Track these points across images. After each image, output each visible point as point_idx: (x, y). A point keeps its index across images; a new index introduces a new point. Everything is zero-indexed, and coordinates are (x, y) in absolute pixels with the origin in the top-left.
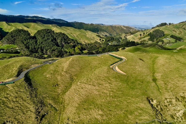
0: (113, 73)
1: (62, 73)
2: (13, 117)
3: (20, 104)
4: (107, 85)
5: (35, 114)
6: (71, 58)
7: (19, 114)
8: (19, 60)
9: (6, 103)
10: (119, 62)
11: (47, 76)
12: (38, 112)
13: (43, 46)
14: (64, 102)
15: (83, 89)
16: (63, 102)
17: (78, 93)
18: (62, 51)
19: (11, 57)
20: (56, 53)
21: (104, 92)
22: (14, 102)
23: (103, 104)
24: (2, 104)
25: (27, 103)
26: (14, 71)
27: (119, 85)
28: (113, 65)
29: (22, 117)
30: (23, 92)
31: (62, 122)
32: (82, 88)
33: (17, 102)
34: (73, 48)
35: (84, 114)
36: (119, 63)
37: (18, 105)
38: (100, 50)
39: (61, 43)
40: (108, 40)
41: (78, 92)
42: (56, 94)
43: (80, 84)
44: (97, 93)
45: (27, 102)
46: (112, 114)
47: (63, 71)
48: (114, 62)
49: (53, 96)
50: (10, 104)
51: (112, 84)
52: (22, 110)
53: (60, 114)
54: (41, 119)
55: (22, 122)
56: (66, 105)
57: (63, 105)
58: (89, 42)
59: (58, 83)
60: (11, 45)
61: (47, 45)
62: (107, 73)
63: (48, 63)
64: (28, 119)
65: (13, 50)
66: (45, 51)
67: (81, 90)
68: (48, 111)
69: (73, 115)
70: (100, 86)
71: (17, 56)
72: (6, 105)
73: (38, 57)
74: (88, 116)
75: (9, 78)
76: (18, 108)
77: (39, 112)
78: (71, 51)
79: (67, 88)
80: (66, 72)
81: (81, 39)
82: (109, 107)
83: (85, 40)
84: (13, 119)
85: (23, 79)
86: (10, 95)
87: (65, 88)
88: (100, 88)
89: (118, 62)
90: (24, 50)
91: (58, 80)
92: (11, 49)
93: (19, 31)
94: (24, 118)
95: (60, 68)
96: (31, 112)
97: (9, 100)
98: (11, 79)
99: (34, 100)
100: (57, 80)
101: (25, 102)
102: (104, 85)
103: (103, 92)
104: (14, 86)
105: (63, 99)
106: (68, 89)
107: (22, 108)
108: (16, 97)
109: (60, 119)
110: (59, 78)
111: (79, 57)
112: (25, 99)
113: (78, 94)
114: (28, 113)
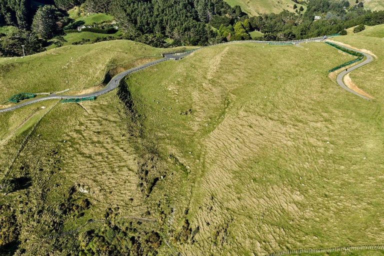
0: (339, 94)
1: (204, 84)
2: (92, 177)
3: (107, 149)
4: (319, 125)
5: (137, 175)
6: (227, 48)
7: (103, 173)
8: (110, 46)
9: (78, 143)
10: (354, 64)
11: (170, 89)
12: (144, 172)
13: (165, 18)
14: (204, 155)
15: (251, 129)
16: (203, 153)
17: (238, 137)
18: (204, 31)
19: (98, 40)
20: (192, 35)
21: (309, 142)
22: (93, 143)
23: (306, 176)
24: (70, 146)
25: (122, 148)
26: (98, 72)
27: (354, 127)
28: (336, 71)
29: (109, 179)
30: (115, 122)
31: (197, 201)
32: (251, 127)
33: (101, 145)
34: (230, 26)
35: (252, 192)
36: (356, 67)
37: (101, 151)
38: (295, 31)
39: (205, 14)
40: (314, 7)
41: (240, 134)
42: (187, 132)
43: (246, 114)
44: (290, 143)
45: (122, 146)
46: (332, 206)
47: (205, 78)
48: (340, 64)
49: (180, 138)
50: (86, 146)
51: (332, 123)
52: (111, 164)
53: (194, 182)
54: (151, 189)
55: (108, 190)
56: (208, 161)
57: (202, 161)
58: (268, 12)
59: (194, 107)
60: (100, 14)
61: (173, 17)
62: (321, 92)
63: (173, 57)
64: (121, 185)
65: (105, 25)
66: (168, 29)
67: (247, 130)
68: (167, 171)
69: (225, 191)
70: (301, 124)
71: (111, 38)
72: (77, 149)
73: (153, 41)
74: (261, 201)
75: (87, 88)
76: (103, 158)
77: (147, 172)
78: (226, 31)
79: (213, 122)
80: (213, 82)
81: (249, 4)
82: (324, 187)
83: (258, 7)
84: (90, 181)
85: (116, 91)
86: (86, 127)
87: (210, 120)
88: (298, 130)
89: (351, 62)
90: (126, 27)
91: (194, 100)
92: (102, 23)
94: (114, 181)
95: (200, 70)
96: (130, 170)
97: (84, 137)
98: (90, 90)
99: (138, 142)
100: (191, 100)
101: (118, 145)
102: (312, 124)
103: (307, 142)
104: (95, 106)
105: (202, 146)
106: (215, 124)
107: (111, 159)
108: (99, 133)
109: (194, 195)
110: (195, 95)
111: (247, 46)
112: (116, 139)
113: (240, 139)
114: (122, 173)
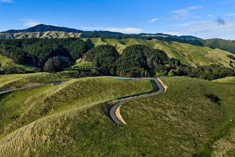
34: (166, 71)
39: (152, 64)
87: (21, 124)
93: (103, 47)
